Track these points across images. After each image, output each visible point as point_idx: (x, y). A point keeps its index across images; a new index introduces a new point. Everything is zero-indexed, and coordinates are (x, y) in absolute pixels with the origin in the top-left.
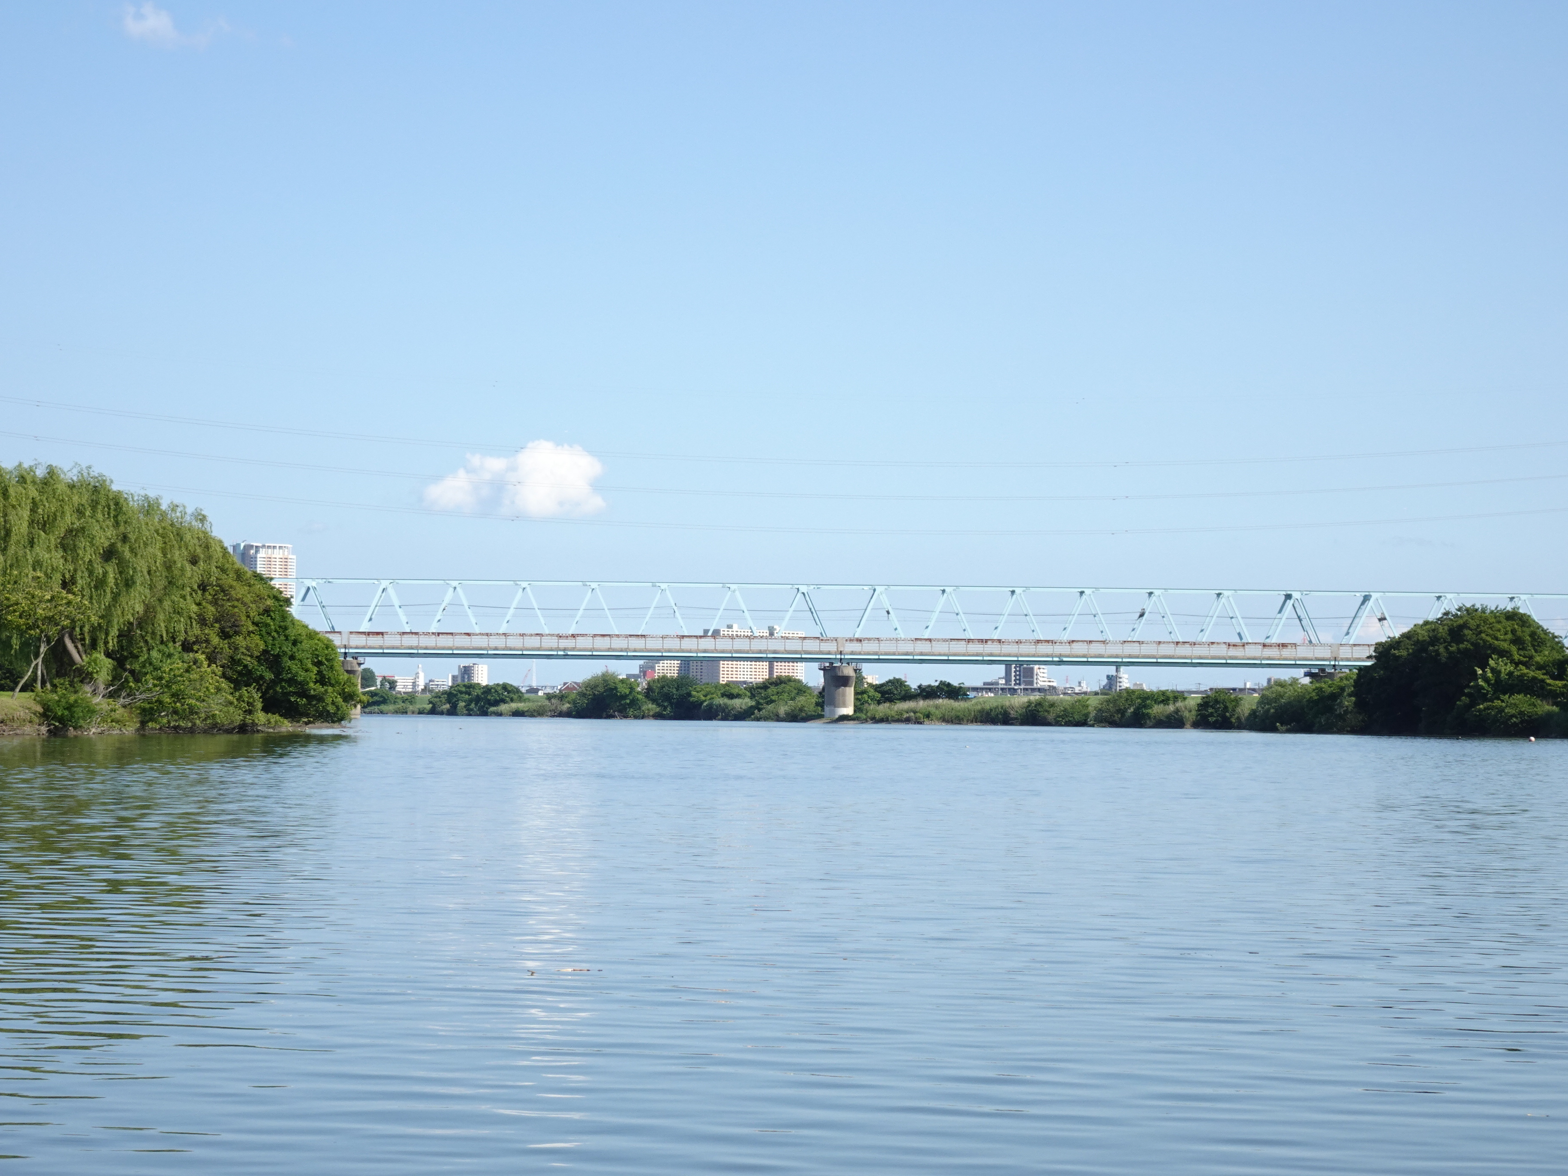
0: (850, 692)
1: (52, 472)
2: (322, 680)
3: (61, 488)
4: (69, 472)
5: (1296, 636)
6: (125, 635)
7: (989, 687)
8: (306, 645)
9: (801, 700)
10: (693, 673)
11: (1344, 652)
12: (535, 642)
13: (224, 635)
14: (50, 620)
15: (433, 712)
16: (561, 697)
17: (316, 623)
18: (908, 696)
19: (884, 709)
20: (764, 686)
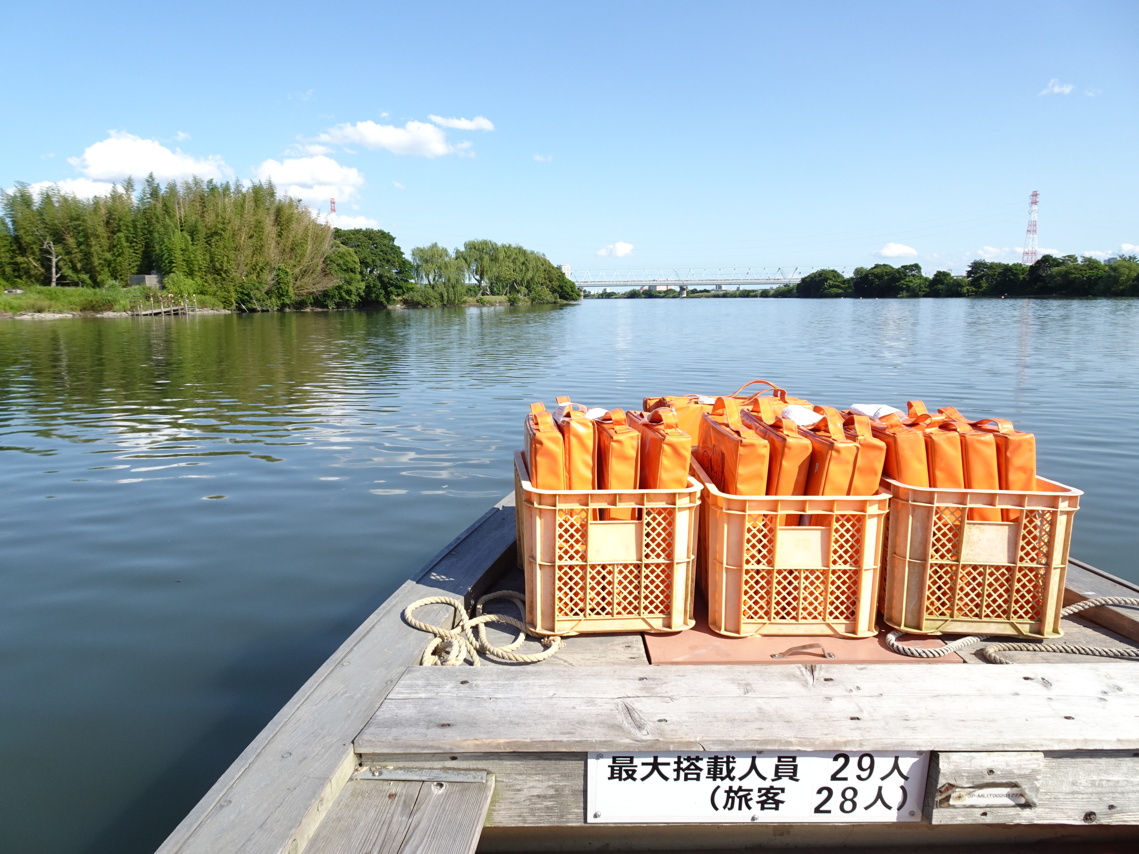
0: (685, 292)
1: (510, 245)
2: (572, 291)
3: (512, 249)
4: (514, 245)
5: (781, 277)
6: (528, 282)
7: (713, 290)
8: (568, 283)
9: (675, 294)
10: (651, 288)
11: (792, 281)
12: (619, 283)
13: (550, 282)
14: (509, 279)
15: (598, 298)
16: (625, 294)
17: (573, 280)
18: (698, 292)
19: (692, 295)
20: (667, 291)
